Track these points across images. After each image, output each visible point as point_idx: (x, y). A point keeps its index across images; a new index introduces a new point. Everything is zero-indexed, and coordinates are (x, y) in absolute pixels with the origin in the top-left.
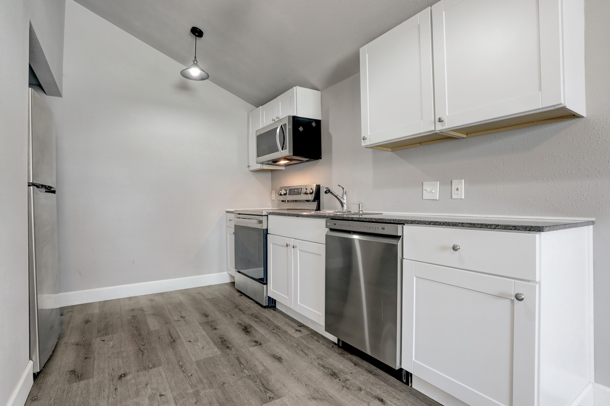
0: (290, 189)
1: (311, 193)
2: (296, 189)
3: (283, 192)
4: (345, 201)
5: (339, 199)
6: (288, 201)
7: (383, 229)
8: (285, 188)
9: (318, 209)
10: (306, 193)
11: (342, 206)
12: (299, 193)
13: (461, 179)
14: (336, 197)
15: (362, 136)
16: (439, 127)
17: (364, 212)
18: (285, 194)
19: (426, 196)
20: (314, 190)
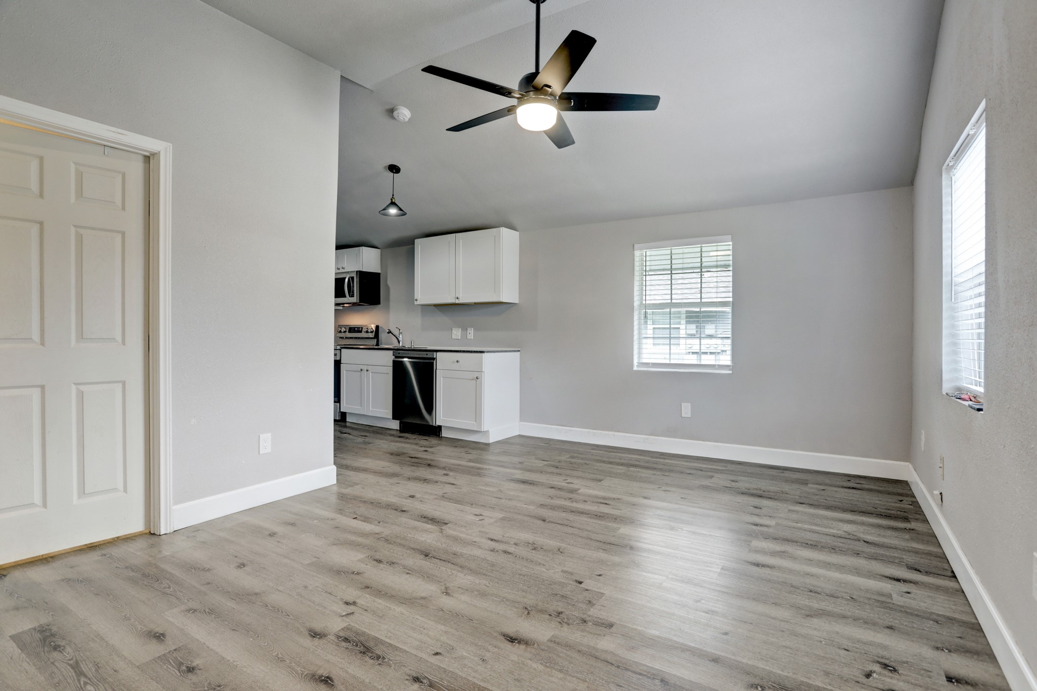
0: (350, 328)
1: (372, 332)
2: (357, 328)
3: (343, 330)
4: (400, 339)
5: (396, 338)
6: (346, 338)
7: (427, 354)
8: (345, 326)
9: (377, 344)
10: (367, 332)
11: (399, 343)
12: (361, 332)
13: (472, 327)
14: (395, 336)
15: (415, 299)
16: (457, 302)
17: (415, 347)
18: (345, 332)
19: (454, 337)
20: (374, 330)
